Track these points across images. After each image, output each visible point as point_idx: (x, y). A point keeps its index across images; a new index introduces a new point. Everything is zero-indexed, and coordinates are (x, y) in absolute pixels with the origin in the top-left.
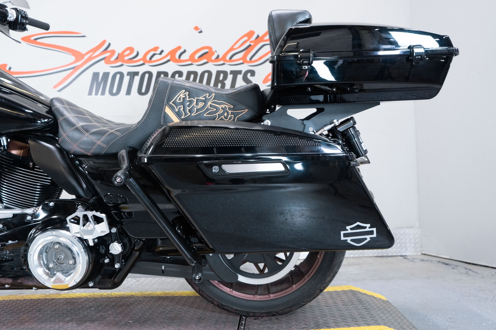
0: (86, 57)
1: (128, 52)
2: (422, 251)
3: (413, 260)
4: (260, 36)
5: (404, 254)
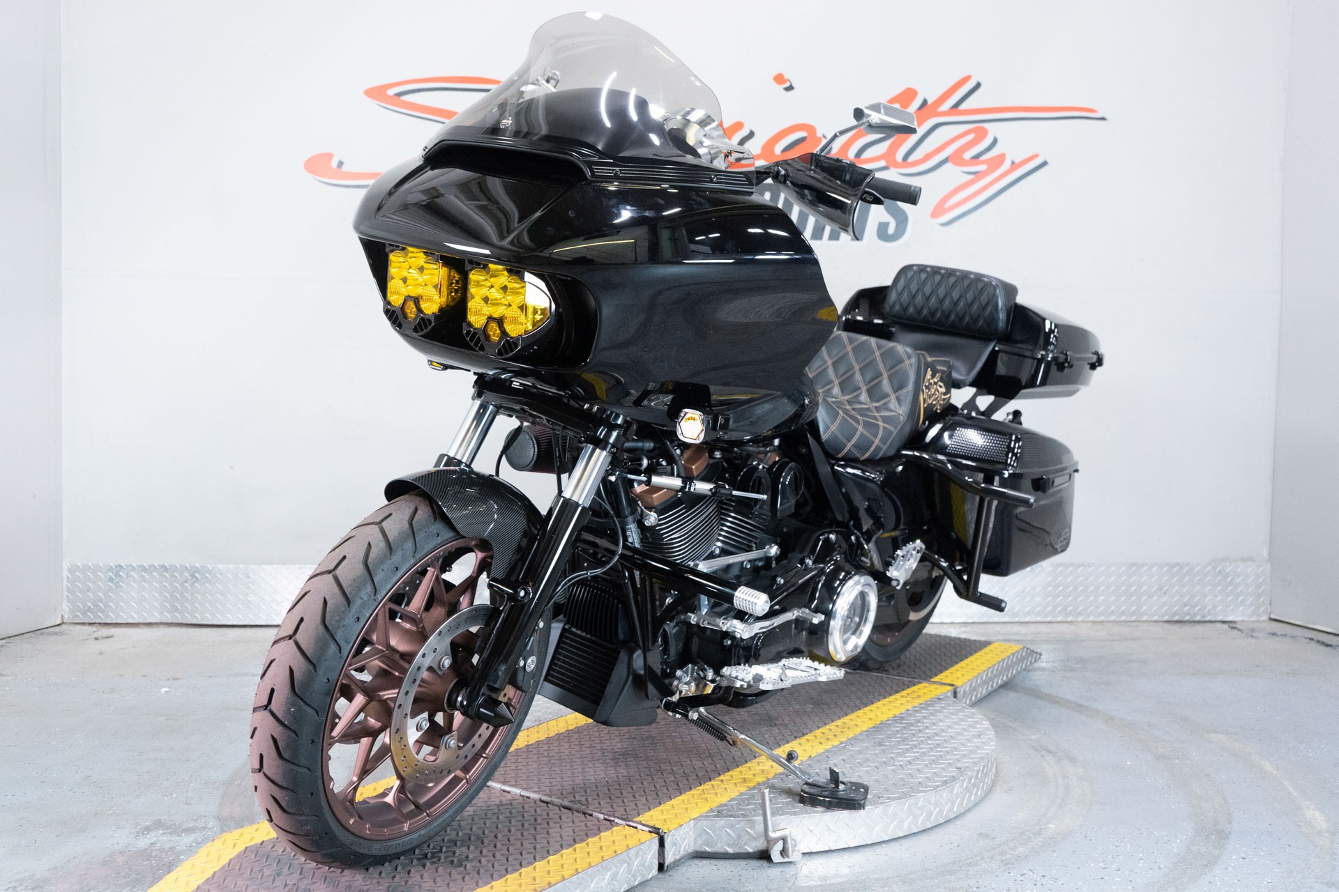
2: (1270, 614)
3: (1252, 633)
5: (1230, 619)
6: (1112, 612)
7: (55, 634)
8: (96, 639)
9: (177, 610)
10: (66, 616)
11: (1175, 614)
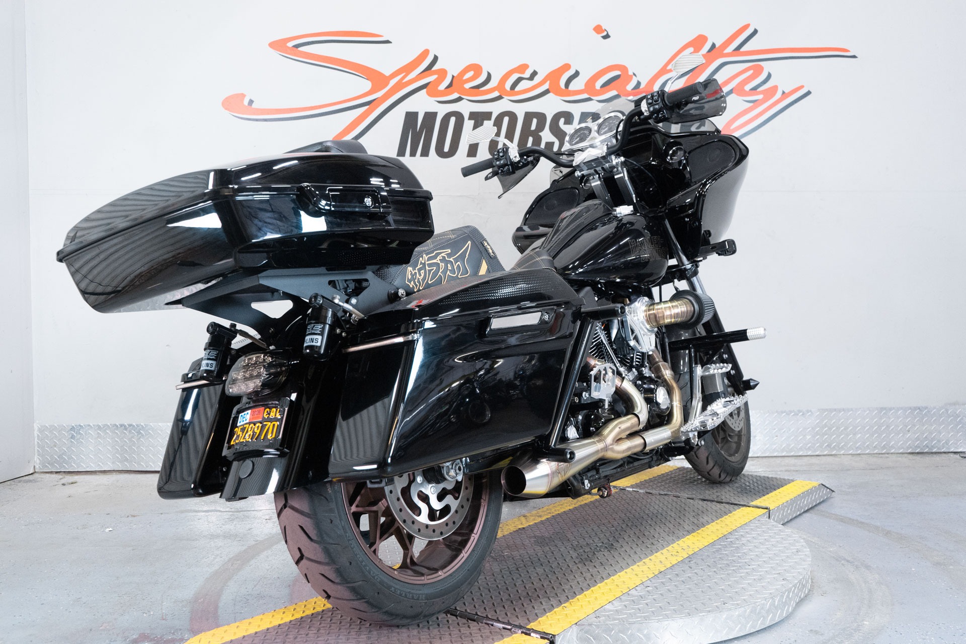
0: (393, 82)
1: (470, 74)
4: (717, 46)
5: (960, 450)
6: (867, 446)
7: (30, 481)
8: (64, 485)
9: (127, 460)
10: (37, 467)
11: (917, 447)
